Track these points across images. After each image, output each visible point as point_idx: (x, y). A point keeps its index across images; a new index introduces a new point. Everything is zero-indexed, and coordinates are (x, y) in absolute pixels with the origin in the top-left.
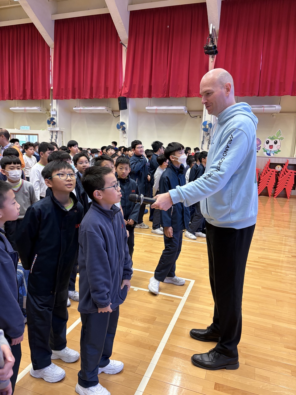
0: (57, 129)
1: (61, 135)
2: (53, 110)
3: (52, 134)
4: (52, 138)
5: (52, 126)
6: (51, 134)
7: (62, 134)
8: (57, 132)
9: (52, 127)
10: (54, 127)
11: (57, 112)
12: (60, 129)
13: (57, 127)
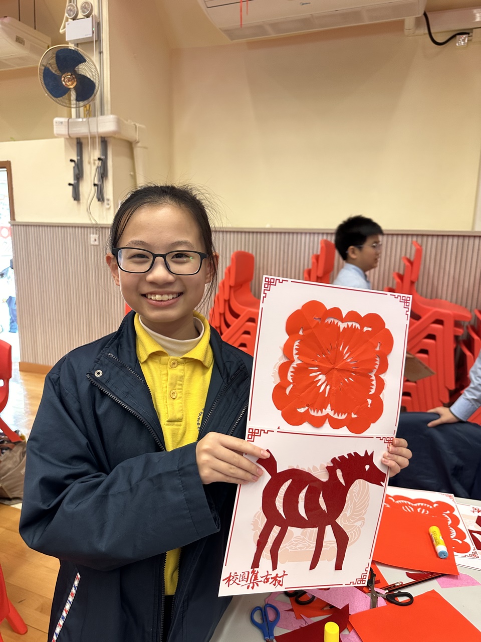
0: (106, 124)
1: (125, 161)
2: (80, 15)
3: (80, 153)
4: (79, 175)
5: (78, 107)
6: (75, 159)
7: (132, 156)
8: (104, 141)
9: (78, 116)
10: (90, 114)
11: (98, 26)
12: (119, 122)
13: (102, 114)
